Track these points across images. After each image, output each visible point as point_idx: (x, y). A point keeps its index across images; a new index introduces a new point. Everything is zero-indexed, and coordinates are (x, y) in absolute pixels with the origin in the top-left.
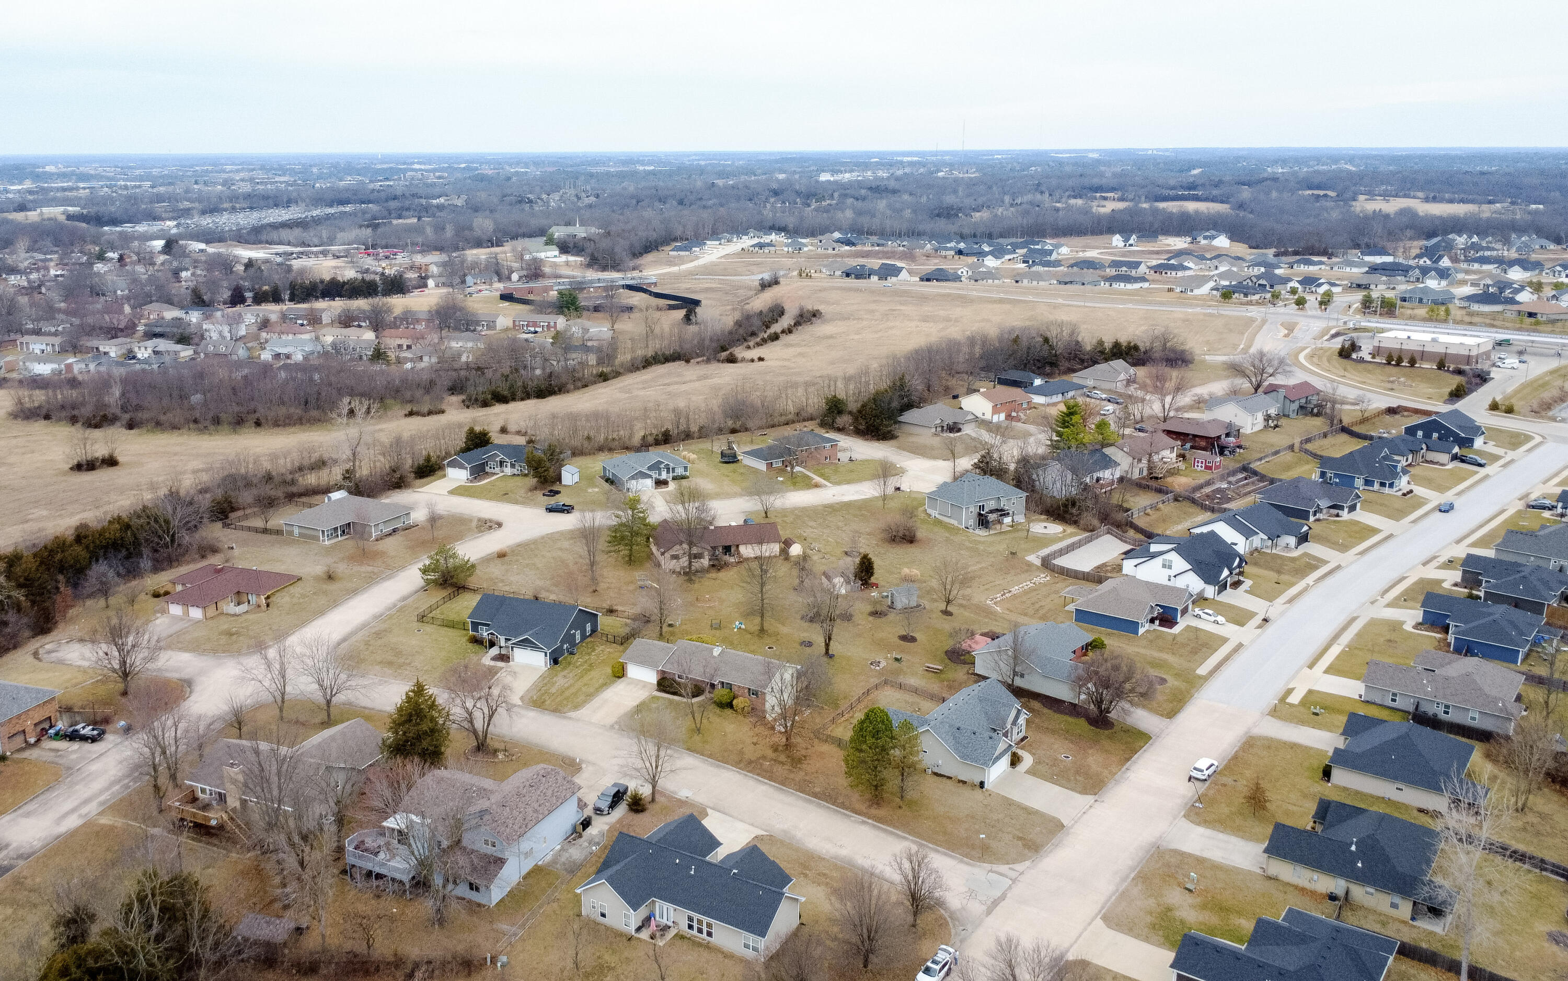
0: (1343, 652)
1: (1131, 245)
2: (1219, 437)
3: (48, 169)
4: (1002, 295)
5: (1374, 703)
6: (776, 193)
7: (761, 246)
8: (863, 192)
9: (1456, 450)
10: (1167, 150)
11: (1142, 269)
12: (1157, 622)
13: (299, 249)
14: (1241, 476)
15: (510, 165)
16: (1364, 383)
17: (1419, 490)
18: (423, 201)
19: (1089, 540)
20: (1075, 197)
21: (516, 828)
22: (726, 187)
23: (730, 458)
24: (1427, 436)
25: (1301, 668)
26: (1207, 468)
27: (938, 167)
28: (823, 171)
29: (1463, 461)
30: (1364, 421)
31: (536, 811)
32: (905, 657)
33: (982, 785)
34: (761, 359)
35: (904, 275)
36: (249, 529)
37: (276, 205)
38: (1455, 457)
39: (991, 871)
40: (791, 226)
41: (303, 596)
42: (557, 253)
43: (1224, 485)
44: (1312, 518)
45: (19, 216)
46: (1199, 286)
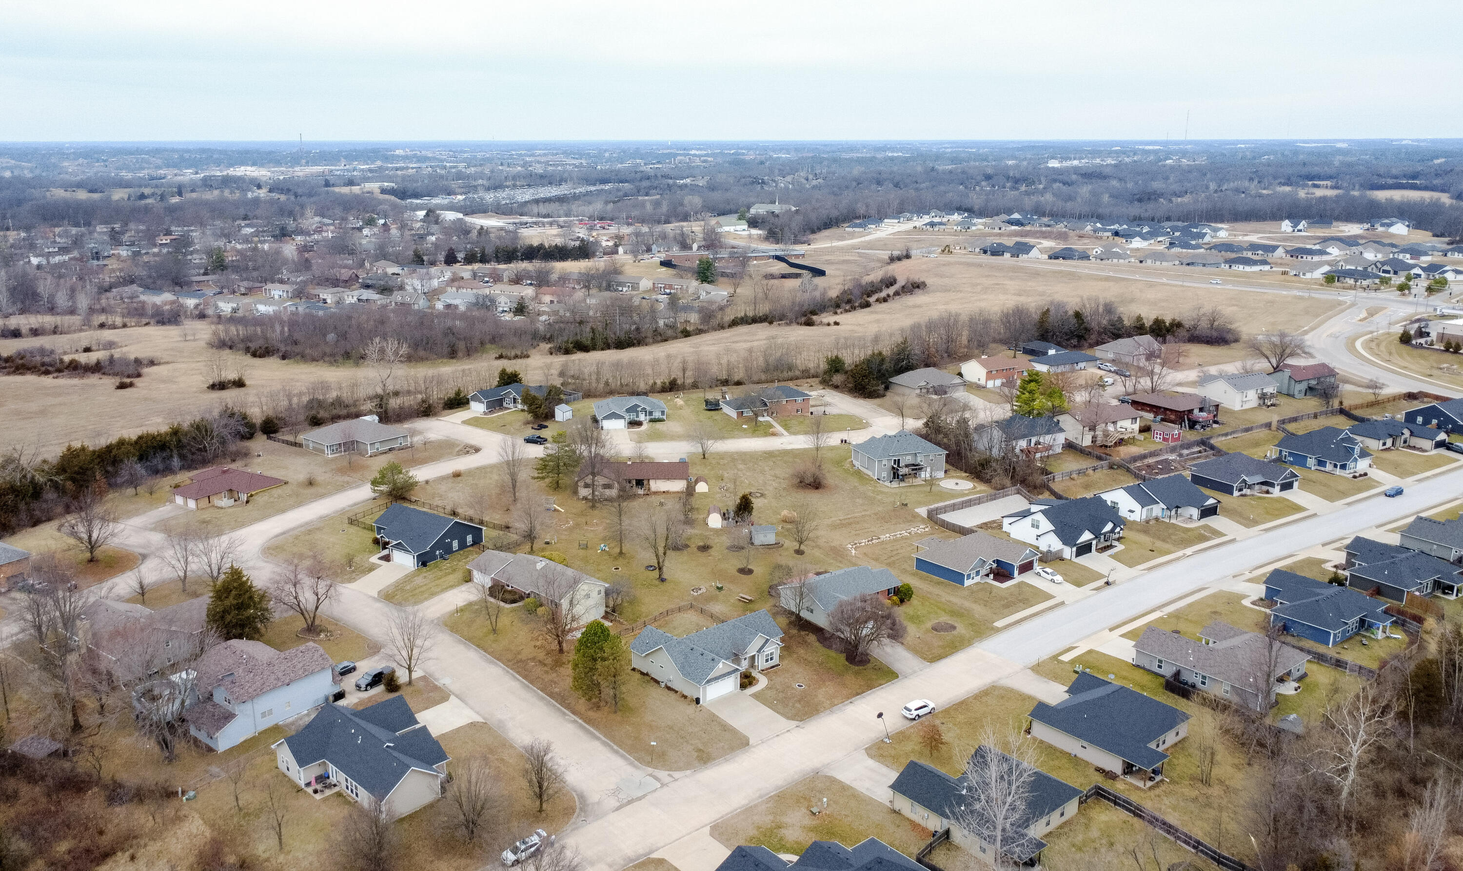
0: (1161, 618)
1: (1300, 231)
2: (1191, 411)
3: (397, 152)
4: (1111, 274)
5: (1144, 668)
6: (988, 177)
7: (932, 224)
8: (1074, 177)
9: (1442, 436)
10: (1424, 140)
11: (1280, 252)
12: (991, 576)
13: (534, 219)
14: (1196, 449)
15: (774, 151)
16: (1405, 368)
17: (1376, 474)
18: (671, 182)
19: (993, 498)
20: (1284, 184)
21: (250, 690)
22: (944, 172)
23: (713, 406)
24: (1426, 422)
25: (1104, 629)
26: (1164, 439)
27: (1168, 155)
28: (1053, 158)
29: (1449, 449)
30: (1374, 404)
31: (278, 679)
32: (727, 586)
33: (698, 701)
34: (836, 323)
35: (1034, 253)
36: (283, 442)
37: (551, 183)
38: (1440, 445)
39: (650, 775)
40: (976, 208)
41: (279, 496)
42: (746, 227)
43: (1172, 457)
44: (1236, 493)
45: (345, 190)
46: (1312, 270)
